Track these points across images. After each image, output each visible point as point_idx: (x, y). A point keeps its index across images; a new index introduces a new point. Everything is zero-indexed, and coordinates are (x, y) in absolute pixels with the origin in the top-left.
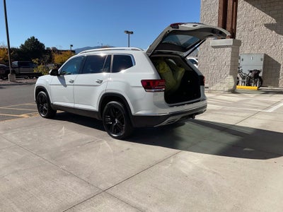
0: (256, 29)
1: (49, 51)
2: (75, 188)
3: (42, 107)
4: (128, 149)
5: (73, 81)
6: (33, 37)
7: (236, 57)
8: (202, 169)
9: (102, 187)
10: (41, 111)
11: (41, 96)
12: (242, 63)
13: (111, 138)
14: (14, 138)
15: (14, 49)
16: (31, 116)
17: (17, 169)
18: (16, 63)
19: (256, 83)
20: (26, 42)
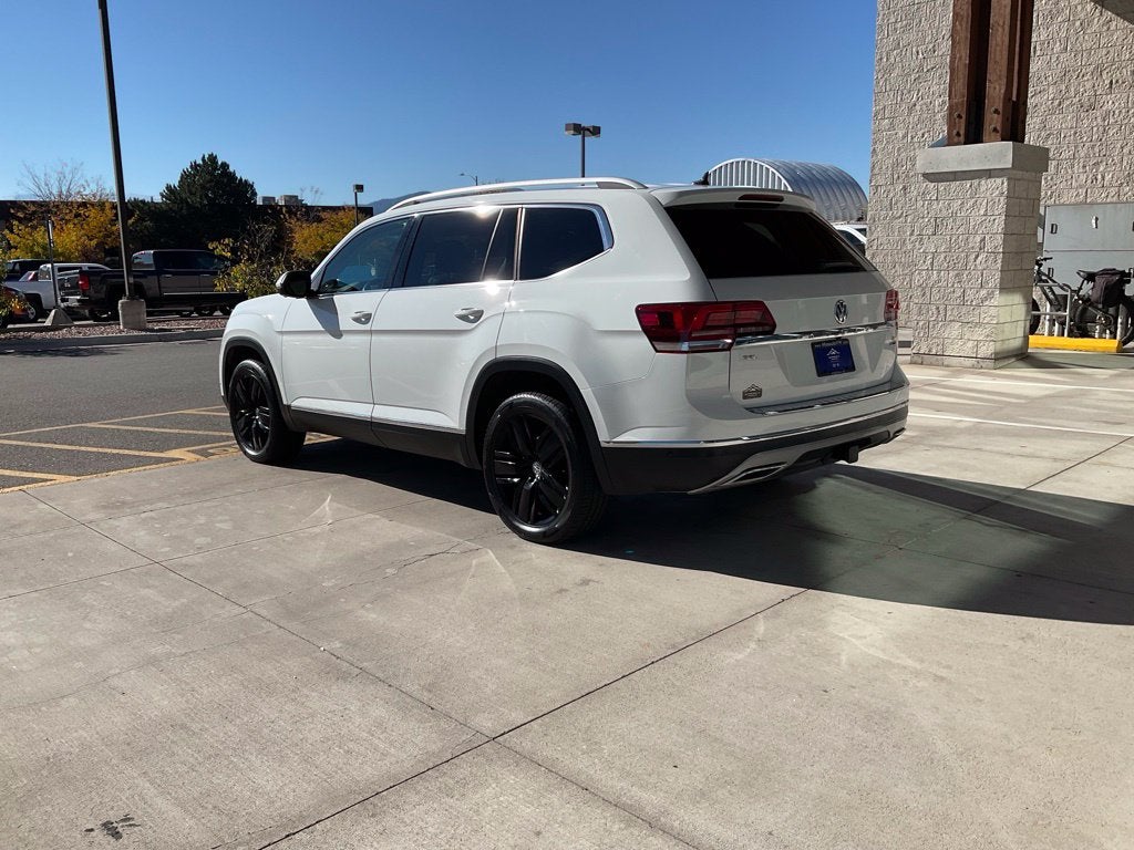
0: (1110, 103)
1: (270, 210)
2: (380, 724)
3: (249, 421)
4: (585, 582)
5: (368, 317)
6: (213, 158)
7: (1024, 216)
8: (889, 664)
9: (486, 723)
10: (245, 434)
11: (246, 378)
12: (1050, 243)
13: (516, 539)
14: (142, 537)
15: (139, 205)
16: (205, 453)
17: (157, 650)
18: (146, 256)
19: (1110, 326)
20: (185, 177)
